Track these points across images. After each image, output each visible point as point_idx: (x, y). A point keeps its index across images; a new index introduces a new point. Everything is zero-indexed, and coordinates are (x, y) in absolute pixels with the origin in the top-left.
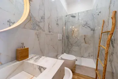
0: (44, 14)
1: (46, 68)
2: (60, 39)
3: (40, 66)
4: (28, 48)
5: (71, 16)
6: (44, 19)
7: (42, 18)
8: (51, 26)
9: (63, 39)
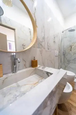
0: (45, 35)
1: (52, 74)
2: (57, 55)
3: (47, 72)
4: (37, 60)
5: (69, 31)
6: (44, 39)
7: (43, 39)
8: (50, 44)
9: (59, 55)
